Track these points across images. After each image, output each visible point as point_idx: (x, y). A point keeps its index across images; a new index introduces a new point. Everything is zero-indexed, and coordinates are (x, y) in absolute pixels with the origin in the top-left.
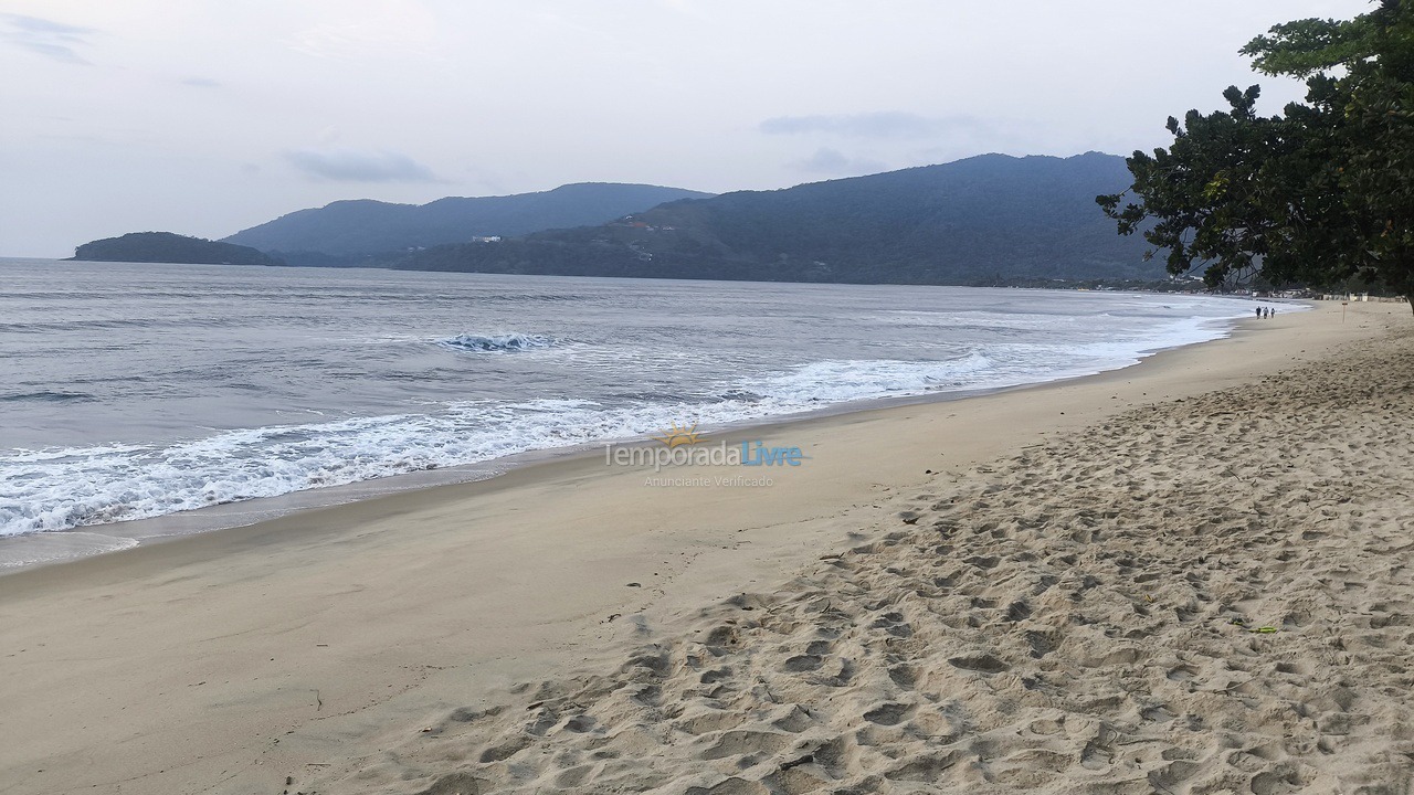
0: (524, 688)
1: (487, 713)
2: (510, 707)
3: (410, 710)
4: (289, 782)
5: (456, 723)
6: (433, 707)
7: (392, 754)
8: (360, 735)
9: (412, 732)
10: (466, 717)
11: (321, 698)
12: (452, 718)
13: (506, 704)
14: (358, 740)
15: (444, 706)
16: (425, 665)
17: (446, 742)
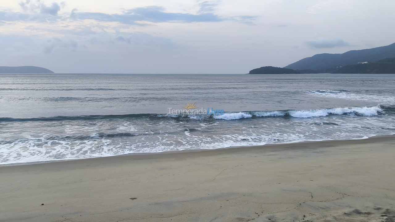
0: (379, 209)
1: (366, 213)
2: (373, 213)
3: (339, 206)
4: (304, 216)
5: (355, 214)
6: (347, 206)
7: (334, 217)
8: (324, 209)
9: (341, 212)
10: (358, 212)
11: (312, 195)
12: (354, 212)
13: (372, 212)
14: (324, 210)
15: (350, 207)
16: (344, 193)
17: (352, 218)
